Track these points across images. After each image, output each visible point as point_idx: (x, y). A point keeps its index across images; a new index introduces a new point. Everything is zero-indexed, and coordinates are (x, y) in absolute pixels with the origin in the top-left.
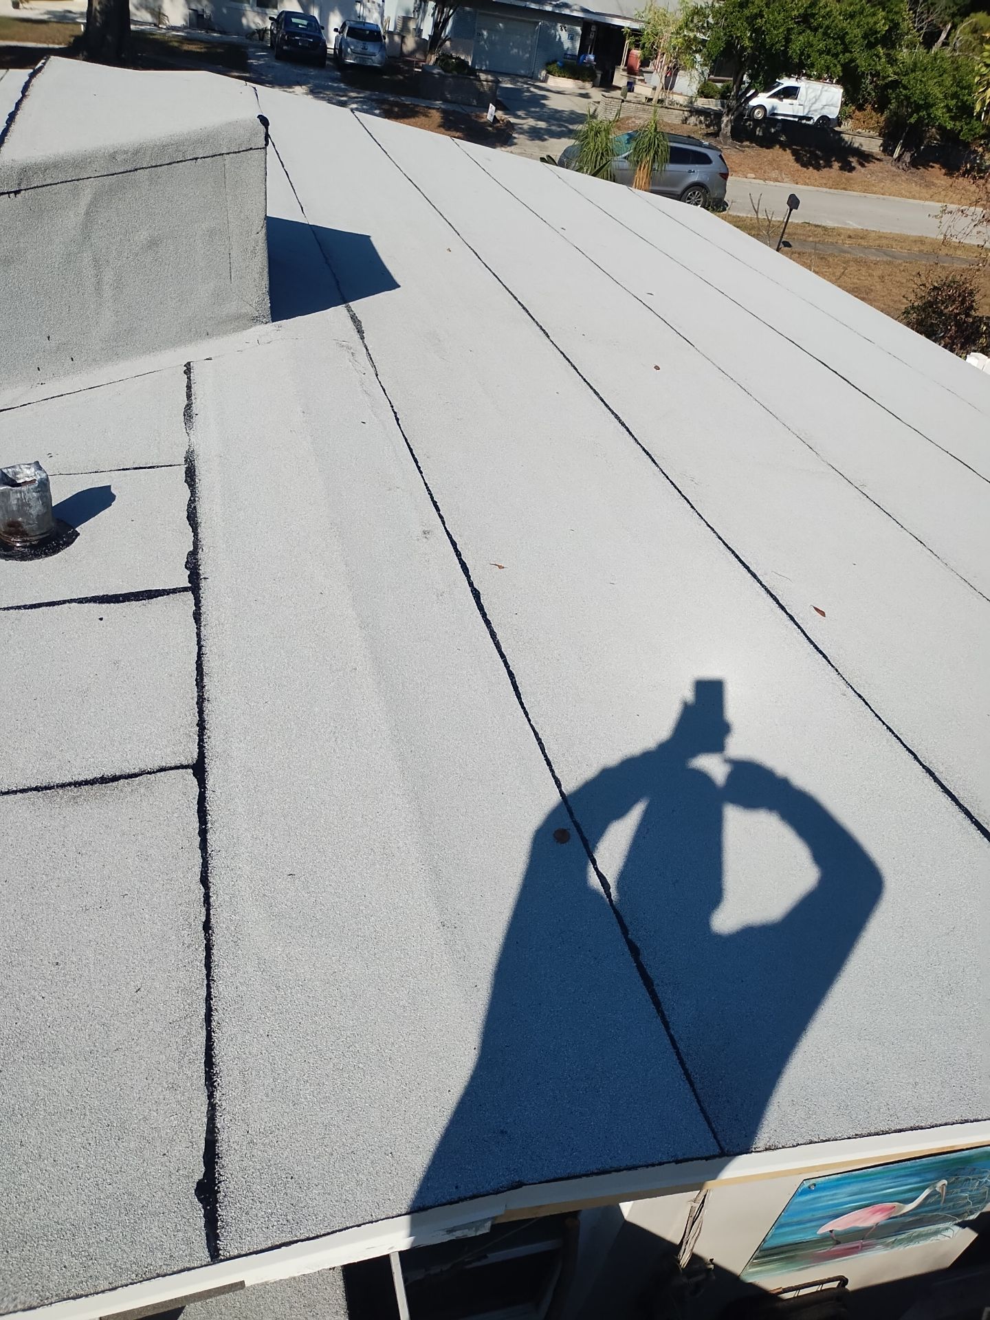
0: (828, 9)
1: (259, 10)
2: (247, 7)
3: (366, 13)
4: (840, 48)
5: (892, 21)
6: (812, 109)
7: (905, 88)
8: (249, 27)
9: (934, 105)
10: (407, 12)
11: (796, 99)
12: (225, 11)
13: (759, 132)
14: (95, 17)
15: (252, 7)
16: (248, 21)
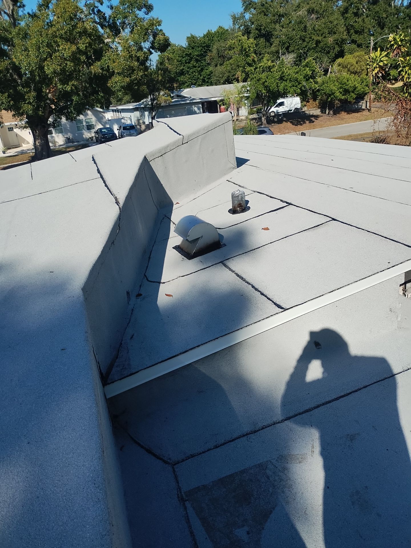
0: (288, 73)
1: (88, 131)
2: (84, 132)
3: (126, 122)
4: (297, 84)
5: (312, 70)
6: (291, 107)
7: (323, 90)
8: (86, 138)
9: (335, 93)
10: (138, 118)
11: (284, 105)
12: (77, 135)
13: (276, 120)
14: (38, 148)
15: (86, 131)
16: (85, 136)
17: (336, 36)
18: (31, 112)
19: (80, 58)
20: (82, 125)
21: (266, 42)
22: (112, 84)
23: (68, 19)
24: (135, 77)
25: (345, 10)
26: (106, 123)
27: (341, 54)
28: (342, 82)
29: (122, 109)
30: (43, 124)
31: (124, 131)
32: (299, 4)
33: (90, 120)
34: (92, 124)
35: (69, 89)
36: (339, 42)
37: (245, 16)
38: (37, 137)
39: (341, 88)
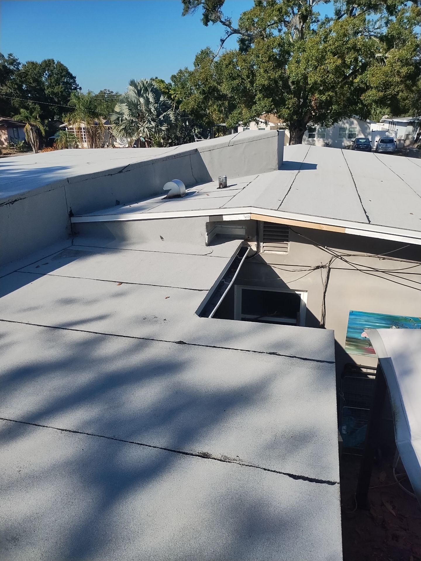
1: (349, 139)
2: (344, 139)
3: (390, 135)
8: (345, 145)
12: (336, 141)
15: (346, 139)
16: (344, 144)
18: (287, 116)
19: (343, 71)
20: (344, 133)
22: (364, 98)
23: (342, 36)
24: (390, 92)
26: (369, 134)
29: (398, 122)
30: (301, 128)
31: (381, 143)
33: (354, 130)
34: (355, 133)
35: (324, 99)
38: (293, 139)
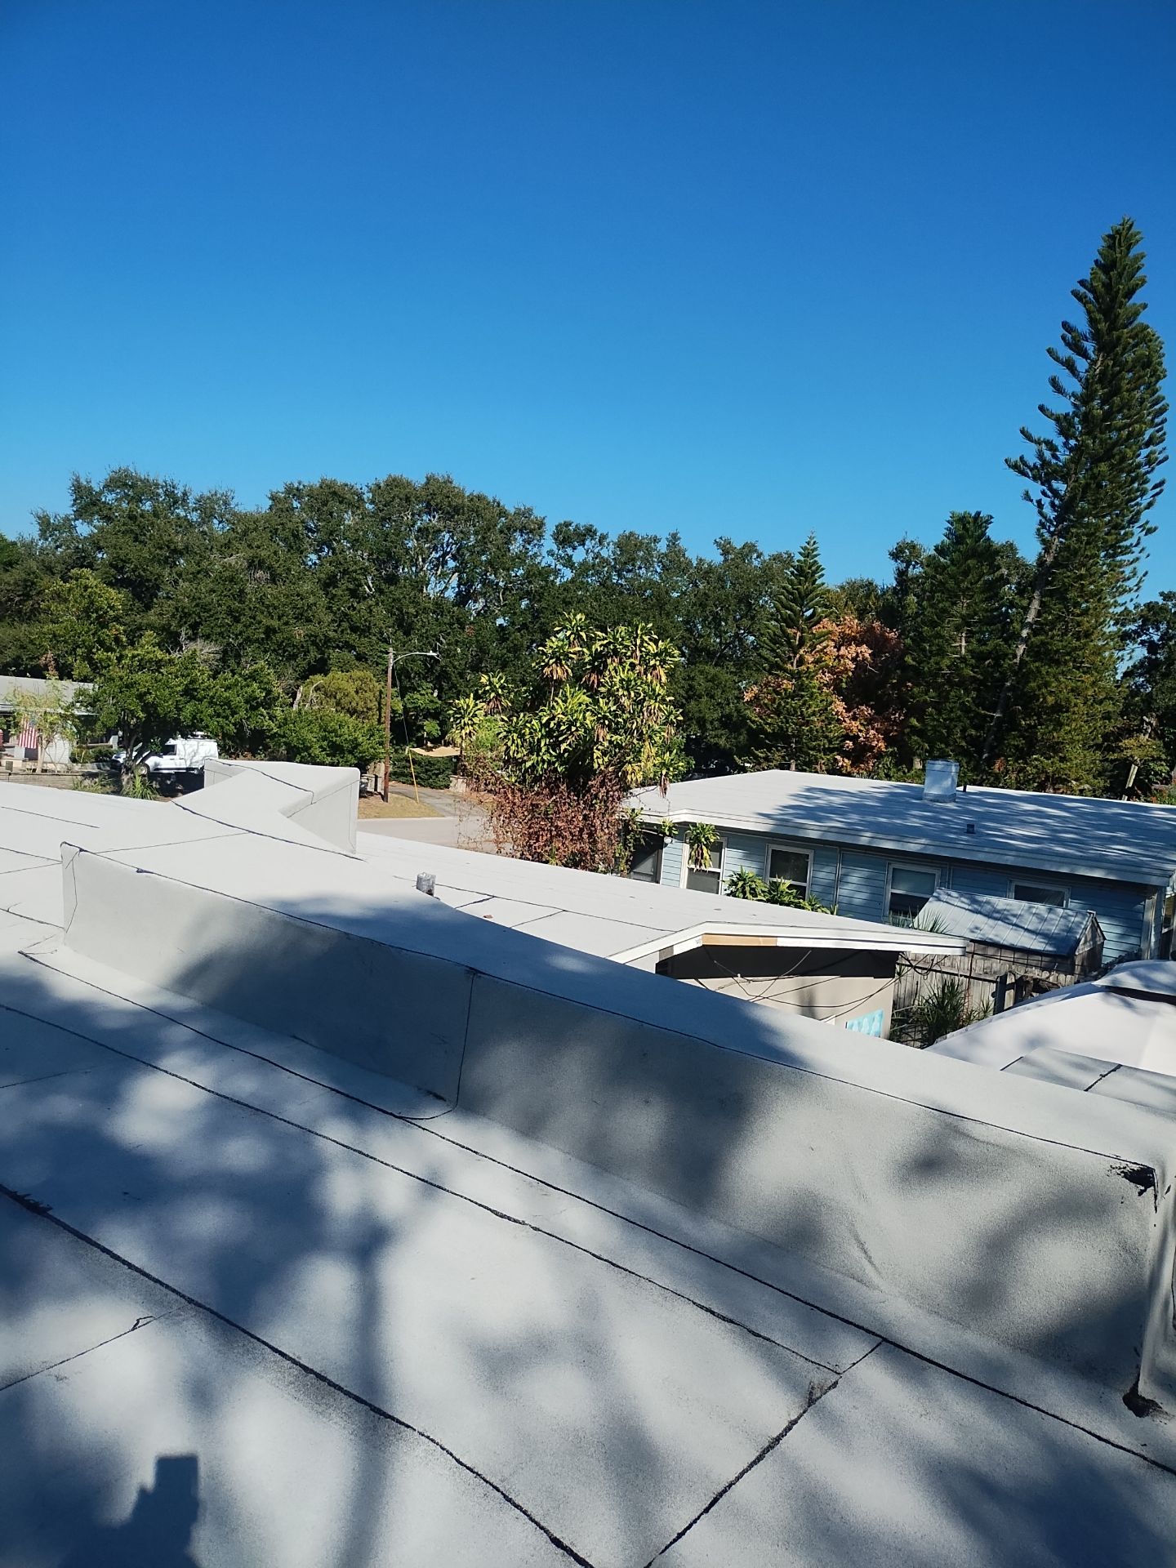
4: (228, 712)
5: (265, 689)
6: (194, 761)
7: (284, 737)
9: (312, 747)
11: (175, 754)
17: (312, 628)
21: (134, 600)
25: (329, 579)
27: (321, 667)
28: (327, 727)
32: (229, 542)
36: (320, 641)
37: (75, 527)
39: (324, 738)
